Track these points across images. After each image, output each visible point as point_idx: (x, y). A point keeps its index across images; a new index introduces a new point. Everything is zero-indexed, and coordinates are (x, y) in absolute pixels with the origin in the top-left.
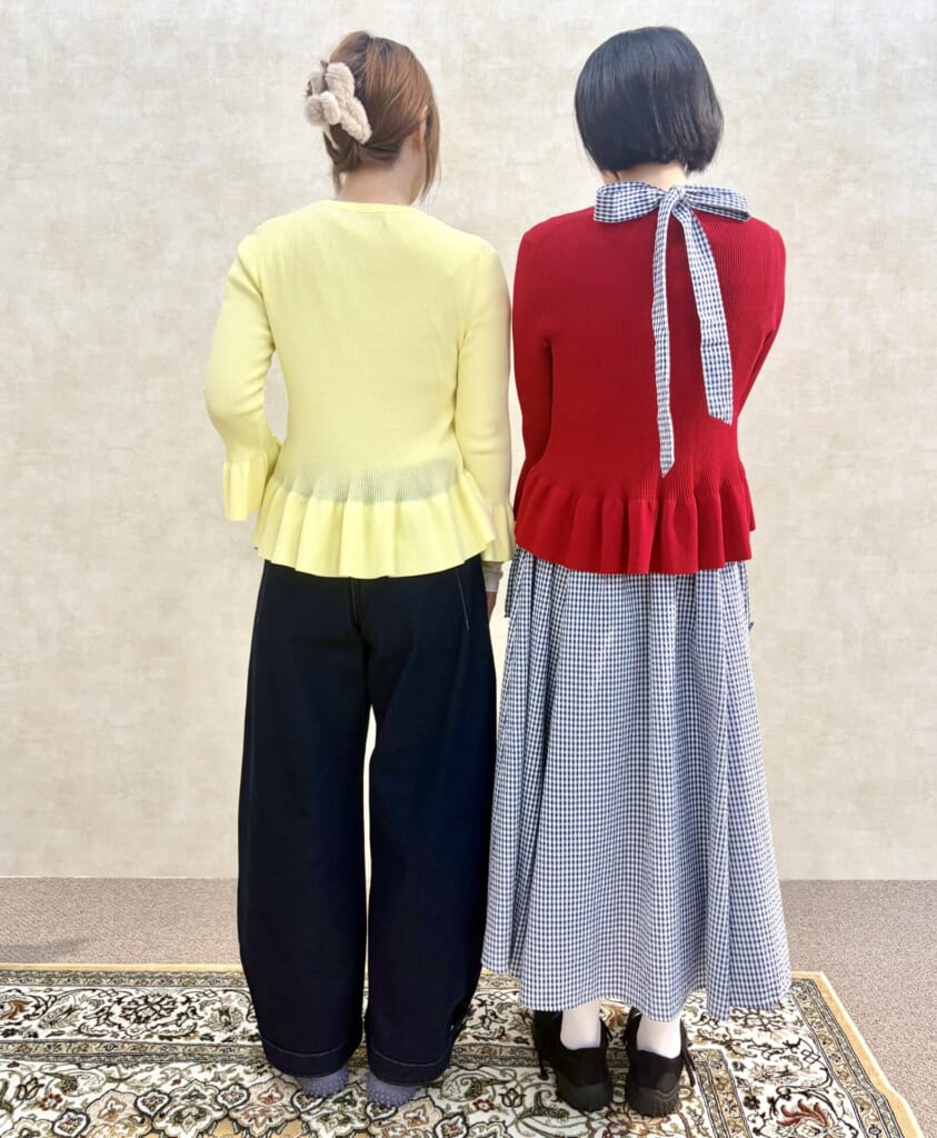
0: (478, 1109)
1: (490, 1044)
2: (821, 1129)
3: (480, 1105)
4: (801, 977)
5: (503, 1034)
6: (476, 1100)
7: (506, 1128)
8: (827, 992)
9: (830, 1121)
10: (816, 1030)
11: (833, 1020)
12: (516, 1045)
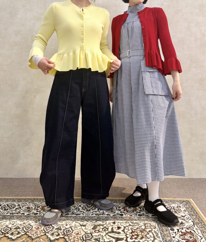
0: (95, 232)
1: (100, 216)
2: (192, 237)
3: (96, 231)
4: (186, 200)
5: (104, 213)
6: (95, 230)
7: (103, 237)
8: (193, 203)
9: (194, 235)
10: (190, 213)
11: (194, 210)
12: (107, 216)
